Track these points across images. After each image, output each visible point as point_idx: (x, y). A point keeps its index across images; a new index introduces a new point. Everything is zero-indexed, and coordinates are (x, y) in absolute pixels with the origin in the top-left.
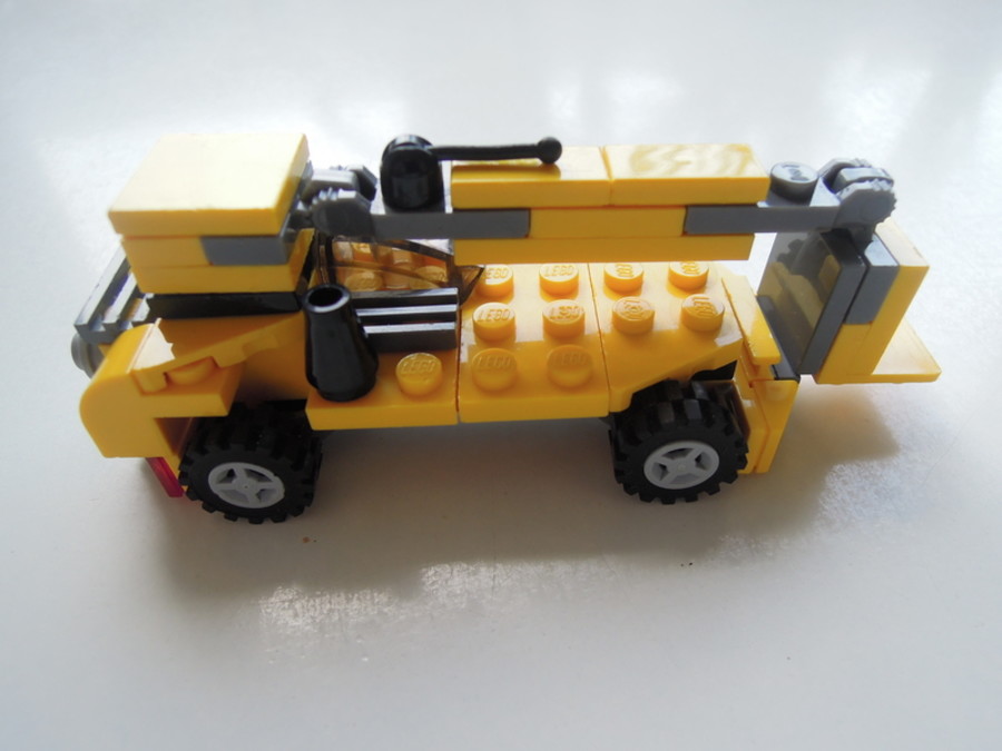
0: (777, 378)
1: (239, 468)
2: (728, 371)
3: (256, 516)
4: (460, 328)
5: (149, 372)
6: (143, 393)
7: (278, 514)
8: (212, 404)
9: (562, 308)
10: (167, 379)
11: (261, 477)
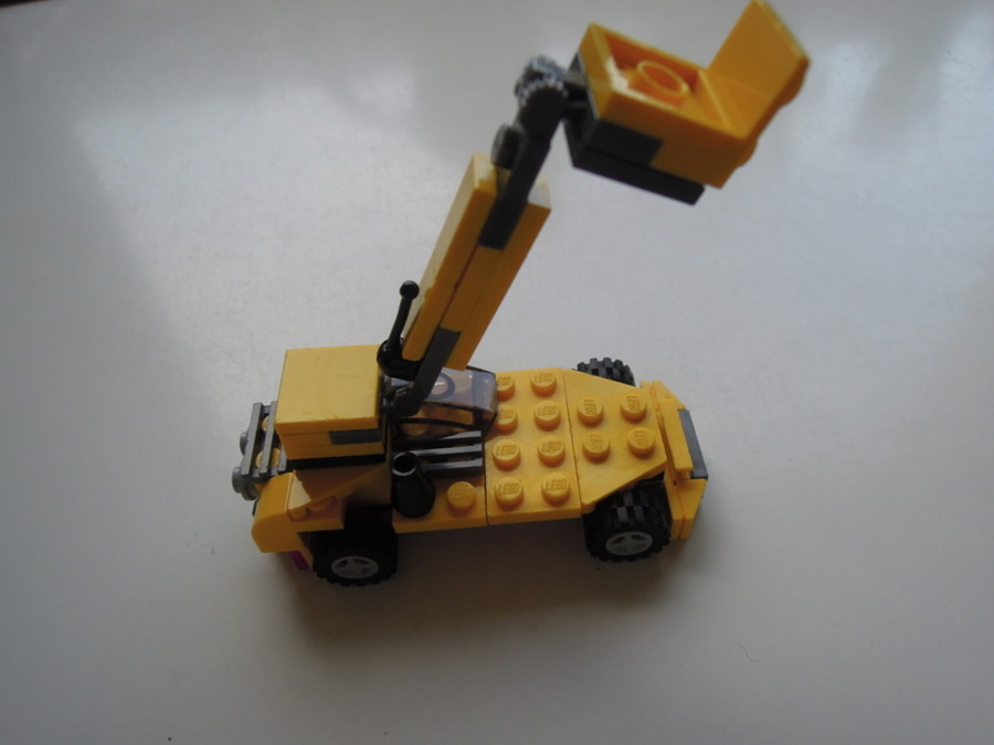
0: (692, 478)
1: (350, 559)
2: (661, 476)
3: (361, 583)
4: (484, 462)
5: (298, 510)
6: (293, 520)
7: (375, 580)
8: (335, 523)
9: (550, 443)
10: (307, 512)
11: (363, 562)
